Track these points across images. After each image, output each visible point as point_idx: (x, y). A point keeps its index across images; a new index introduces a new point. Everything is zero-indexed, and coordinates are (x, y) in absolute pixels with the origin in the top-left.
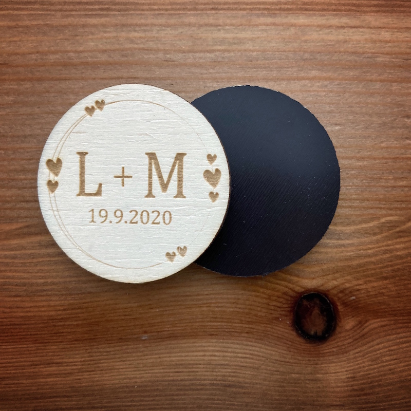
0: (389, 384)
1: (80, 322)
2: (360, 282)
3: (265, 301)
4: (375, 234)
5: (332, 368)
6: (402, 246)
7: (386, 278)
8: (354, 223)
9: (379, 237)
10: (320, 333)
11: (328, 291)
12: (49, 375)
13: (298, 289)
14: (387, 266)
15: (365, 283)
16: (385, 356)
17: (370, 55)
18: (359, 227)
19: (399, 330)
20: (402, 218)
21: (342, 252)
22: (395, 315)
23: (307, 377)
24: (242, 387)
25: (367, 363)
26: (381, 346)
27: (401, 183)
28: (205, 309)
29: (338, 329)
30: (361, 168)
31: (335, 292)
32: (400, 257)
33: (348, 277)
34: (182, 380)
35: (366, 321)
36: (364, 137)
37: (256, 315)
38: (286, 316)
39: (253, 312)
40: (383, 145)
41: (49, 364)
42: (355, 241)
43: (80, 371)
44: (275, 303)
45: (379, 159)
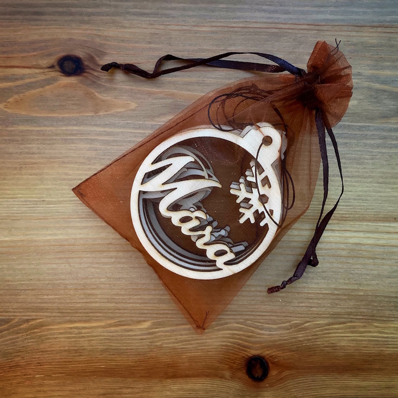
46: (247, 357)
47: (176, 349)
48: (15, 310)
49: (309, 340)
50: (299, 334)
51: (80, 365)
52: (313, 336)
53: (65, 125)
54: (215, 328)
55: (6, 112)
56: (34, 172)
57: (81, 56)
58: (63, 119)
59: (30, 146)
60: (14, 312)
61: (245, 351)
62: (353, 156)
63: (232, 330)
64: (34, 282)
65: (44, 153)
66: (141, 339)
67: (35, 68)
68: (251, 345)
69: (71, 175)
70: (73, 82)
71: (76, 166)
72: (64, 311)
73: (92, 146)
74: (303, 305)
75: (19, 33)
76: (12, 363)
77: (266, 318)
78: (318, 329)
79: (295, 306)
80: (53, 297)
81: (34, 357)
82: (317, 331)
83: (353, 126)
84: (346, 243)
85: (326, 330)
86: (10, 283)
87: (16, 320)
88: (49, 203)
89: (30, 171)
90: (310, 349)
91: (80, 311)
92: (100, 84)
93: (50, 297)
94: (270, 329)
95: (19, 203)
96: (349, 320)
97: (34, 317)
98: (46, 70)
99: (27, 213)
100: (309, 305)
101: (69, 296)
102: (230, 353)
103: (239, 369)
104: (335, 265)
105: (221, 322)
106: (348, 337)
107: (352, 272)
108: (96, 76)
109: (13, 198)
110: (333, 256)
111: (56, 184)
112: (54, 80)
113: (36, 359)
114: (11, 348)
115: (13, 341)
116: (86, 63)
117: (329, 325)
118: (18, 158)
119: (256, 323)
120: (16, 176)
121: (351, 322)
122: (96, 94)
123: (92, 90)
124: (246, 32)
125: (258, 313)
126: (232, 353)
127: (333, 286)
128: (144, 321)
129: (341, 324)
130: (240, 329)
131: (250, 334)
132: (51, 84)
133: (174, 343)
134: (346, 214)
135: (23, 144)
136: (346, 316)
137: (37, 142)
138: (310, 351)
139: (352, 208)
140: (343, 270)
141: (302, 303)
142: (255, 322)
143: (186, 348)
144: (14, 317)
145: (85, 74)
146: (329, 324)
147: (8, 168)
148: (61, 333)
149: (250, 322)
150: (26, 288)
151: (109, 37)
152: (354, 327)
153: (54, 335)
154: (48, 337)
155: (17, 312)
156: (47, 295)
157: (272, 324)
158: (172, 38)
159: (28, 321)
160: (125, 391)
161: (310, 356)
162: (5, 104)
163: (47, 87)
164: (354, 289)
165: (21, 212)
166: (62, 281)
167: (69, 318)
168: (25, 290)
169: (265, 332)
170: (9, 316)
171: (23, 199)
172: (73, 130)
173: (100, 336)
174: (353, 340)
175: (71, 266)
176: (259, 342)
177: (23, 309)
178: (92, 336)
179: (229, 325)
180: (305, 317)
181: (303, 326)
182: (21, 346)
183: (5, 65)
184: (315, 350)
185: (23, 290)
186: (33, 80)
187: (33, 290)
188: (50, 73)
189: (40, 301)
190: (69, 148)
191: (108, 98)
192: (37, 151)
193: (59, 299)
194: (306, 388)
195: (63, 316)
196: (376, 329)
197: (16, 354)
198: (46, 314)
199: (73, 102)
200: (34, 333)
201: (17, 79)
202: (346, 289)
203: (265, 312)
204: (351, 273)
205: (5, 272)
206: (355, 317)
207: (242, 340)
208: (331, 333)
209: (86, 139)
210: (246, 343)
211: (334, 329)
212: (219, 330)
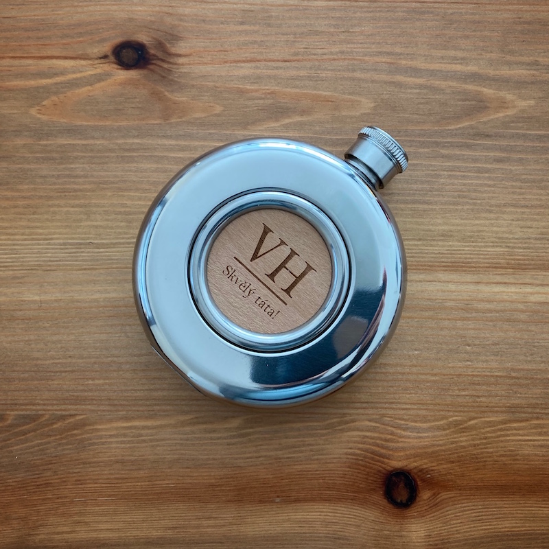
0: (456, 542)
1: (232, 488)
2: (433, 464)
3: (365, 476)
4: (444, 430)
5: (413, 527)
6: (465, 438)
7: (453, 462)
8: (429, 421)
9: (448, 431)
10: (404, 501)
11: (411, 470)
12: (208, 527)
13: (389, 468)
14: (454, 453)
15: (438, 465)
16: (453, 520)
17: (440, 301)
18: (432, 424)
19: (463, 501)
20: (465, 419)
21: (421, 442)
22: (460, 490)
23: (395, 534)
24: (348, 540)
25: (440, 525)
26: (449, 512)
27: (464, 393)
28: (321, 481)
29: (418, 499)
30: (435, 382)
31: (415, 471)
32: (464, 447)
33: (425, 461)
34: (304, 533)
35: (439, 494)
36: (436, 360)
37: (358, 487)
38: (380, 488)
39: (356, 484)
40: (450, 365)
41: (210, 518)
42: (430, 434)
43: (231, 524)
44: (372, 478)
45: (447, 375)
46: (384, 471)
47: (280, 458)
48: (46, 402)
49: (475, 445)
50: (460, 437)
51: (139, 484)
52: (481, 439)
53: (123, 137)
54: (337, 428)
55: (39, 119)
56: (77, 202)
57: (145, 42)
58: (119, 129)
59: (72, 166)
60: (44, 405)
61: (383, 463)
62: (532, 177)
63: (362, 431)
64: (74, 361)
65: (92, 176)
66: (228, 444)
67: (81, 59)
68: (391, 453)
69: (130, 207)
70: (135, 77)
71: (137, 194)
72: (116, 402)
73: (160, 166)
74: (466, 393)
75: (60, 12)
76: (40, 480)
77: (411, 412)
78: (488, 429)
79: (453, 396)
80: (101, 382)
81: (71, 471)
82: (488, 432)
83: (530, 135)
84: (527, 302)
85: (501, 430)
86: (39, 362)
87: (47, 417)
88: (98, 246)
89: (72, 202)
90: (477, 458)
91: (141, 402)
92: (172, 80)
93: (97, 382)
94: (419, 430)
95: (56, 247)
96: (535, 415)
97: (72, 412)
98: (96, 62)
99: (67, 261)
100: (475, 393)
101: (125, 381)
102: (359, 465)
103: (373, 490)
104: (511, 334)
105: (345, 418)
106: (534, 440)
107: (536, 344)
108: (166, 69)
109: (47, 240)
110: (508, 320)
111: (107, 220)
112: (108, 75)
113: (74, 475)
114: (38, 458)
115: (41, 447)
116: (152, 52)
117: (505, 423)
118: (55, 184)
119: (397, 421)
120: (52, 209)
121: (538, 418)
122: (166, 93)
123: (160, 88)
124: (376, 7)
125: (399, 406)
126: (363, 466)
127: (509, 365)
128: (233, 417)
129: (522, 421)
130: (374, 430)
131: (390, 437)
132: (103, 80)
133: (276, 450)
134: (524, 260)
135: (62, 163)
136: (530, 410)
137: (82, 161)
138: (478, 462)
139: (532, 251)
140: (524, 341)
141: (464, 390)
142: (396, 419)
143: (294, 457)
144: (44, 412)
145: (151, 67)
147: (41, 197)
148: (111, 436)
149: (389, 419)
150: (62, 369)
151: (185, 15)
152: (542, 426)
153: (101, 439)
154: (92, 441)
155: (48, 405)
156: (93, 379)
157: (421, 422)
158: (271, 16)
159: (63, 418)
160: (206, 523)
161: (478, 469)
162: (38, 108)
163: (97, 85)
164: (539, 370)
165: (58, 259)
166: (115, 359)
167: (124, 413)
168: (61, 372)
169: (410, 434)
170: (38, 410)
171: (62, 241)
172: (133, 144)
173: (169, 439)
174: (541, 446)
175: (128, 337)
176: (404, 449)
177: (57, 400)
178: (157, 440)
179: (357, 423)
180: (470, 411)
181: (465, 425)
182: (54, 455)
183: (39, 55)
184: (485, 461)
185: (57, 372)
186: (78, 75)
187: (72, 371)
188: (101, 65)
189: (82, 388)
190: (127, 168)
191: (184, 99)
192: (82, 173)
193: (110, 385)
194: (474, 519)
195: (116, 411)
197: (46, 467)
198: (89, 407)
199: (133, 106)
200: (72, 435)
201: (56, 74)
202: (528, 370)
203: (411, 404)
204: (534, 346)
205: (33, 346)
206: (543, 412)
207: (378, 446)
208: (508, 435)
209: (151, 156)
210: (383, 451)
211: (512, 429)
212: (342, 431)
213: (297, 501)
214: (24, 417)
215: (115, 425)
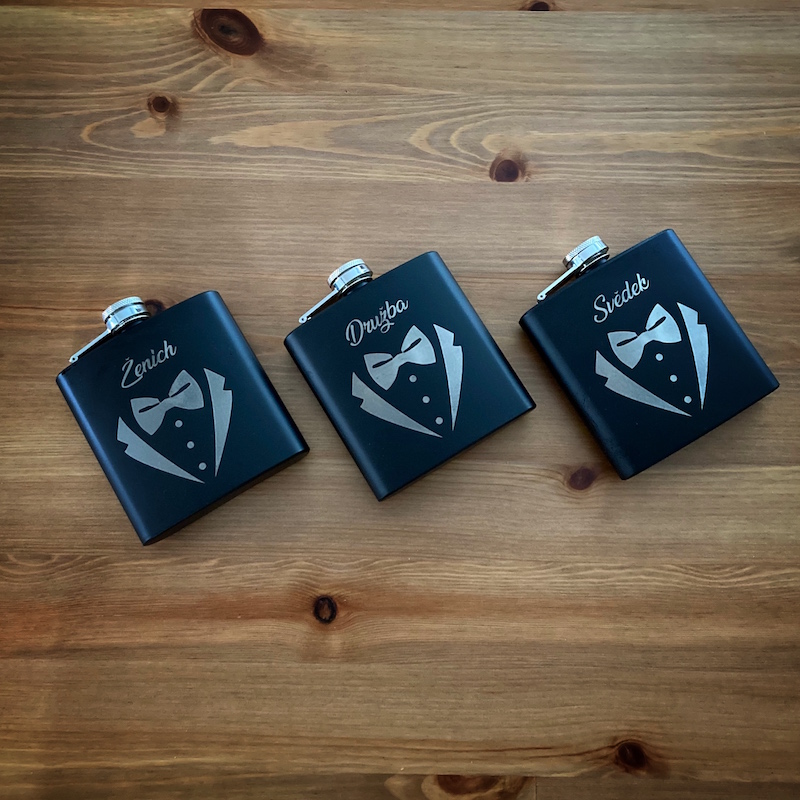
2: (348, 592)
3: (301, 600)
4: (356, 568)
5: (333, 637)
6: (370, 574)
7: (362, 591)
8: (347, 561)
9: (358, 569)
10: (327, 619)
11: (332, 596)
13: (318, 595)
14: (363, 585)
15: (351, 593)
16: (361, 632)
18: (348, 564)
19: (369, 619)
20: (372, 560)
21: (340, 576)
22: (367, 610)
23: (320, 642)
24: (287, 645)
25: (352, 636)
26: (359, 626)
28: (270, 603)
29: (337, 617)
31: (336, 597)
33: (343, 590)
34: (257, 641)
35: (351, 613)
37: (296, 608)
38: (311, 609)
39: (294, 606)
41: (191, 630)
42: (346, 571)
43: (206, 634)
44: (305, 602)
46: (315, 597)
47: (241, 587)
49: (378, 579)
50: (368, 573)
51: (143, 605)
52: (383, 574)
54: (283, 566)
57: (163, 301)
60: (80, 549)
61: (314, 591)
63: (300, 568)
64: (102, 518)
66: (207, 578)
68: (320, 584)
75: (106, 280)
76: (75, 601)
77: (335, 555)
78: (388, 568)
81: (96, 595)
86: (78, 519)
87: (80, 557)
90: (379, 588)
94: (339, 568)
96: (420, 558)
97: (99, 554)
102: (297, 592)
103: (306, 610)
105: (289, 560)
106: (419, 576)
113: (98, 598)
114: (73, 586)
115: (76, 579)
121: (421, 560)
125: (326, 551)
126: (300, 593)
128: (212, 559)
129: (411, 562)
130: (309, 567)
131: (320, 573)
133: (240, 581)
136: (416, 554)
138: (379, 591)
142: (323, 560)
143: (253, 587)
144: (79, 554)
146: (399, 563)
148: (125, 571)
149: (319, 560)
150: (93, 524)
152: (425, 566)
153: (118, 573)
154: (111, 575)
155: (82, 549)
157: (341, 562)
158: (250, 285)
159: (92, 558)
160: (188, 633)
161: (379, 596)
167: (135, 554)
168: (92, 526)
169: (334, 571)
170: (74, 552)
173: (166, 574)
174: (424, 580)
176: (328, 581)
177: (89, 546)
178: (157, 574)
179: (298, 563)
180: (375, 555)
181: (372, 564)
182: (84, 584)
184: (385, 590)
185: (90, 526)
187: (100, 526)
189: (106, 537)
193: (126, 535)
195: (129, 553)
196: (447, 569)
197: (78, 593)
198: (111, 551)
200: (98, 570)
203: (334, 549)
205: (74, 507)
206: (425, 556)
207: (311, 579)
208: (400, 572)
210: (314, 583)
211: (404, 567)
212: (287, 568)
213: (253, 618)
214: (66, 557)
215: (129, 563)
